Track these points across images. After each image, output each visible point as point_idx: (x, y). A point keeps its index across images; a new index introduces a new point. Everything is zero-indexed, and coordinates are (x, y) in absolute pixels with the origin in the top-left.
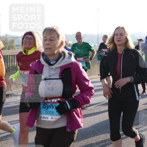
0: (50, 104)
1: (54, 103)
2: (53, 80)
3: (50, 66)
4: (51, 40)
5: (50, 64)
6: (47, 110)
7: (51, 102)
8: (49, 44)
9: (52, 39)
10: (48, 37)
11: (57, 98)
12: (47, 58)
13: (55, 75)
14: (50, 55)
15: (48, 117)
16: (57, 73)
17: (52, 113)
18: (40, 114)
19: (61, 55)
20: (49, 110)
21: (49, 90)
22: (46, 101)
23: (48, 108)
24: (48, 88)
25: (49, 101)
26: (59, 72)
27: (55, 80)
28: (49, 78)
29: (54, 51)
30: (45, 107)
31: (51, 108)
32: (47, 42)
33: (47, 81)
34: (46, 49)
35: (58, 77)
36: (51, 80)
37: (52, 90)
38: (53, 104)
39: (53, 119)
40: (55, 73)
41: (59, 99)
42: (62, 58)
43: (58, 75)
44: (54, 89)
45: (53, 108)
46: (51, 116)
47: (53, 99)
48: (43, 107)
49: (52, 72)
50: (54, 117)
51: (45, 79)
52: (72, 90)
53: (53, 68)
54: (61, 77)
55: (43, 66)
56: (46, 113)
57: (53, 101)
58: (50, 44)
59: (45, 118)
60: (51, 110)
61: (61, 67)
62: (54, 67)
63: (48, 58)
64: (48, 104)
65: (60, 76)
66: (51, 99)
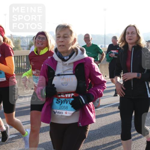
0: (64, 99)
1: (68, 98)
2: (67, 76)
3: (63, 62)
5: (64, 60)
6: (61, 105)
7: (65, 97)
8: (62, 41)
9: (66, 36)
10: (62, 34)
11: (71, 93)
12: (60, 54)
13: (69, 71)
14: (63, 52)
15: (62, 112)
16: (71, 69)
17: (66, 108)
19: (74, 52)
21: (64, 85)
22: (60, 96)
23: (62, 103)
24: (62, 84)
25: (62, 96)
26: (73, 67)
27: (69, 76)
28: (63, 74)
29: (68, 48)
30: (58, 102)
31: (65, 103)
32: (61, 40)
33: (61, 77)
34: (60, 46)
35: (72, 73)
36: (65, 76)
37: (66, 85)
38: (66, 99)
39: (67, 114)
40: (68, 69)
41: (72, 94)
42: (75, 54)
43: (72, 70)
44: (68, 84)
45: (67, 103)
46: (65, 111)
47: (66, 94)
48: (57, 102)
49: (66, 68)
50: (68, 112)
51: (59, 75)
52: (85, 85)
53: (66, 64)
54: (75, 72)
56: (60, 108)
57: (66, 96)
58: (64, 41)
59: (60, 113)
60: (64, 105)
61: (75, 63)
62: (68, 62)
63: (62, 55)
64: (61, 99)
65: (73, 72)
66: (64, 94)
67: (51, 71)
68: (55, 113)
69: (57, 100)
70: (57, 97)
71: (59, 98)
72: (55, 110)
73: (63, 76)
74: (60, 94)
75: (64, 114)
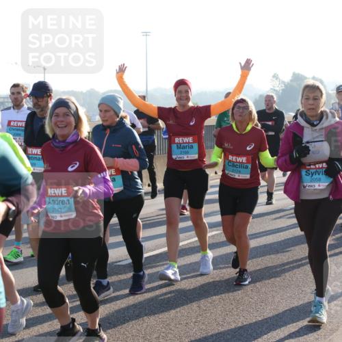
0: (314, 170)
1: (319, 168)
2: (318, 143)
3: (312, 128)
4: (316, 99)
5: (313, 125)
7: (316, 168)
8: (312, 104)
10: (311, 96)
11: (322, 162)
13: (320, 137)
14: (312, 116)
15: (314, 185)
17: (319, 180)
18: (303, 182)
20: (314, 176)
21: (314, 154)
22: (309, 167)
23: (312, 175)
24: (312, 152)
25: (312, 167)
26: (324, 133)
27: (320, 142)
28: (312, 140)
30: (308, 174)
31: (317, 174)
34: (310, 109)
35: (323, 139)
37: (317, 154)
39: (320, 186)
40: (319, 135)
43: (323, 136)
45: (319, 174)
46: (318, 184)
48: (306, 175)
49: (316, 134)
50: (321, 184)
51: (308, 143)
54: (327, 138)
55: (301, 129)
57: (317, 166)
58: (314, 104)
59: (312, 186)
60: (316, 176)
61: (325, 128)
62: (316, 128)
64: (311, 170)
65: (325, 138)
66: (315, 165)
67: (298, 139)
68: (304, 187)
69: (306, 172)
70: (306, 168)
71: (309, 170)
72: (305, 184)
73: (313, 144)
74: (310, 165)
75: (317, 187)
